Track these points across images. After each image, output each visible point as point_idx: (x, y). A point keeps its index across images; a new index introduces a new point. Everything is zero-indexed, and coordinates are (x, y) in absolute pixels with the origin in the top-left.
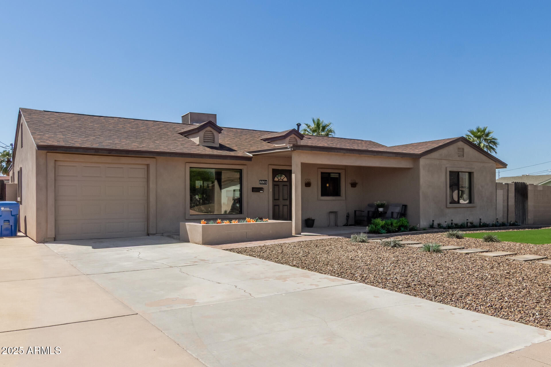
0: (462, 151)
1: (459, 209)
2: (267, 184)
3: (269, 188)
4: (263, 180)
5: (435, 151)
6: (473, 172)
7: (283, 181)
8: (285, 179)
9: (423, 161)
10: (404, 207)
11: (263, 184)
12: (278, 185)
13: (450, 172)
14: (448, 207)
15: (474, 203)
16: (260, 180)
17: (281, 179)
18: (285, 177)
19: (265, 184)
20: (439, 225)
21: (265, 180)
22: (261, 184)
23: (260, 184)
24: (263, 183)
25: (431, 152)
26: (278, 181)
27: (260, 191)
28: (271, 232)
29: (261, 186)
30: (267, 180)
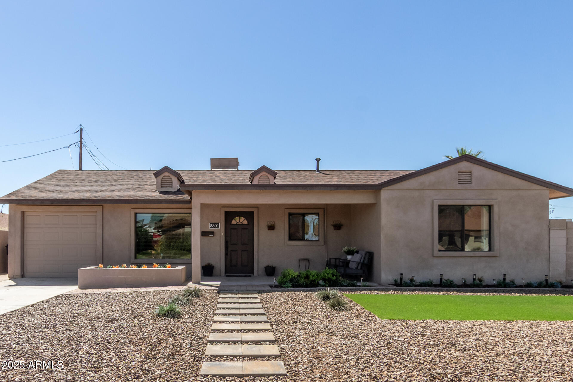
0: (470, 175)
1: (461, 259)
2: (219, 228)
3: (221, 232)
4: (214, 224)
5: (411, 178)
6: (493, 205)
7: (242, 224)
8: (245, 222)
9: (385, 194)
10: (368, 254)
11: (215, 228)
12: (236, 229)
13: (440, 206)
14: (434, 256)
15: (494, 251)
16: (210, 224)
17: (239, 222)
18: (246, 220)
19: (217, 228)
20: (412, 280)
21: (217, 224)
22: (212, 228)
23: (210, 228)
24: (214, 226)
25: (402, 181)
26: (237, 224)
27: (210, 236)
28: (154, 279)
29: (212, 230)
30: (219, 224)
